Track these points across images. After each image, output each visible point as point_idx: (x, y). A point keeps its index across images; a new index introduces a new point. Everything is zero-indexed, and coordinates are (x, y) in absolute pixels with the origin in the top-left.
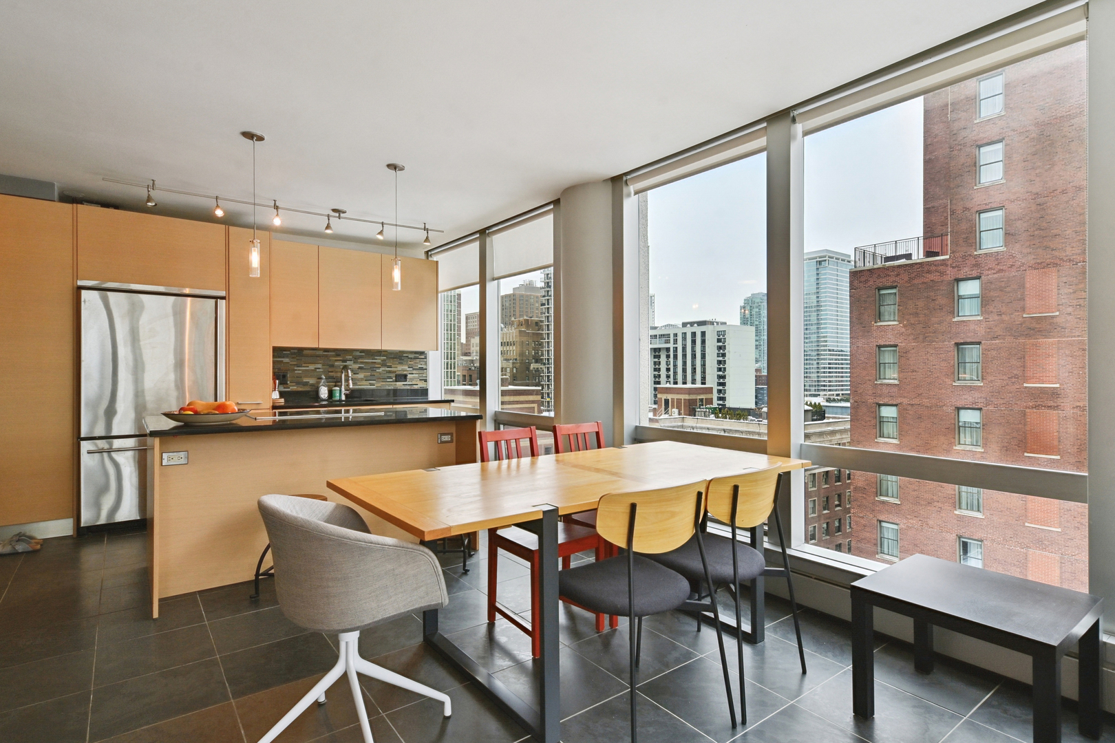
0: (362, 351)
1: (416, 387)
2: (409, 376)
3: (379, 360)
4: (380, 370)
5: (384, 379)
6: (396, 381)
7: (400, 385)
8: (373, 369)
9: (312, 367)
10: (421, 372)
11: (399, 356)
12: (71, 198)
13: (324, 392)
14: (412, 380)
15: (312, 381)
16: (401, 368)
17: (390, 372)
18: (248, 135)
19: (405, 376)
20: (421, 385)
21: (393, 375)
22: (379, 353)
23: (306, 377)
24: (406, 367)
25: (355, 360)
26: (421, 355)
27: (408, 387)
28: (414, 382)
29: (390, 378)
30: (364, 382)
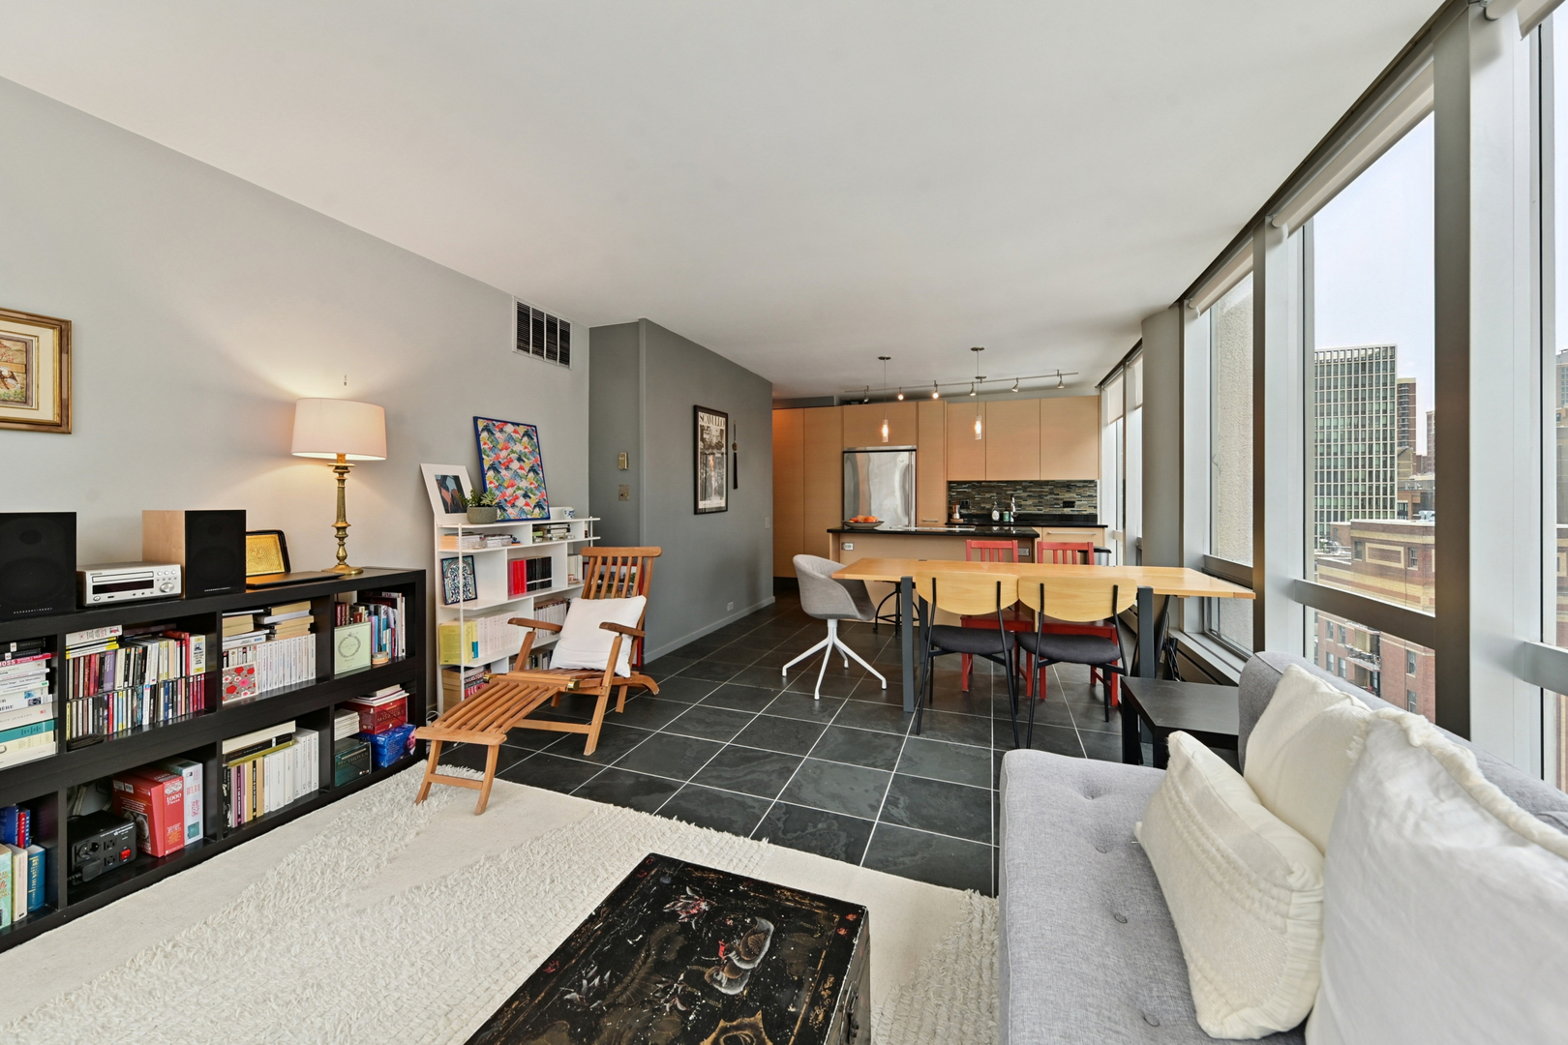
0: (1031, 482)
1: (1085, 513)
2: (1077, 503)
3: (1046, 489)
4: (1048, 497)
5: (1052, 506)
6: (1064, 507)
7: (1067, 511)
8: (1040, 497)
9: (988, 495)
10: (1090, 499)
11: (1068, 485)
12: (846, 401)
13: (996, 516)
14: (1080, 506)
15: (988, 506)
16: (1067, 496)
17: (1057, 499)
18: (882, 358)
19: (1074, 502)
20: (1090, 511)
21: (1060, 502)
22: (1047, 483)
23: (983, 503)
24: (1075, 495)
25: (1025, 489)
26: (1090, 484)
27: (1077, 513)
28: (1082, 507)
29: (1058, 504)
30: (1032, 508)
